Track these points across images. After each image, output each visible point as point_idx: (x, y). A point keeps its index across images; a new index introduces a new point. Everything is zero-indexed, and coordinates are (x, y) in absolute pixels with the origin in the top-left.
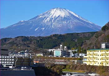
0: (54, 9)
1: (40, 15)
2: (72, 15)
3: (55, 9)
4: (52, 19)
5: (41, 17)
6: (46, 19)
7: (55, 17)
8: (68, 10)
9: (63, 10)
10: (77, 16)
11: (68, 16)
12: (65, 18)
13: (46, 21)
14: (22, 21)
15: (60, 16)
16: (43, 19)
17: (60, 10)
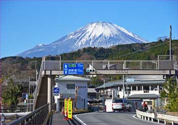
0: (92, 23)
1: (70, 35)
2: (123, 33)
3: (94, 25)
4: (90, 40)
5: (71, 37)
6: (79, 41)
7: (95, 36)
8: (116, 25)
9: (107, 25)
10: (131, 34)
11: (116, 35)
12: (110, 38)
13: (80, 44)
14: (40, 45)
15: (104, 35)
16: (76, 41)
17: (103, 25)
